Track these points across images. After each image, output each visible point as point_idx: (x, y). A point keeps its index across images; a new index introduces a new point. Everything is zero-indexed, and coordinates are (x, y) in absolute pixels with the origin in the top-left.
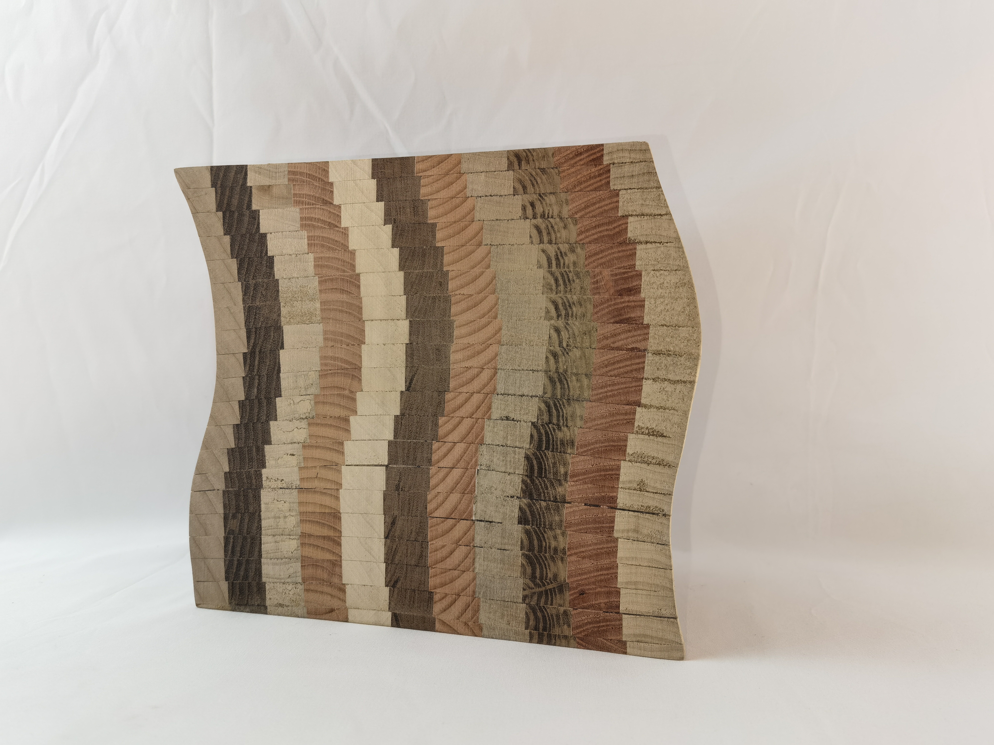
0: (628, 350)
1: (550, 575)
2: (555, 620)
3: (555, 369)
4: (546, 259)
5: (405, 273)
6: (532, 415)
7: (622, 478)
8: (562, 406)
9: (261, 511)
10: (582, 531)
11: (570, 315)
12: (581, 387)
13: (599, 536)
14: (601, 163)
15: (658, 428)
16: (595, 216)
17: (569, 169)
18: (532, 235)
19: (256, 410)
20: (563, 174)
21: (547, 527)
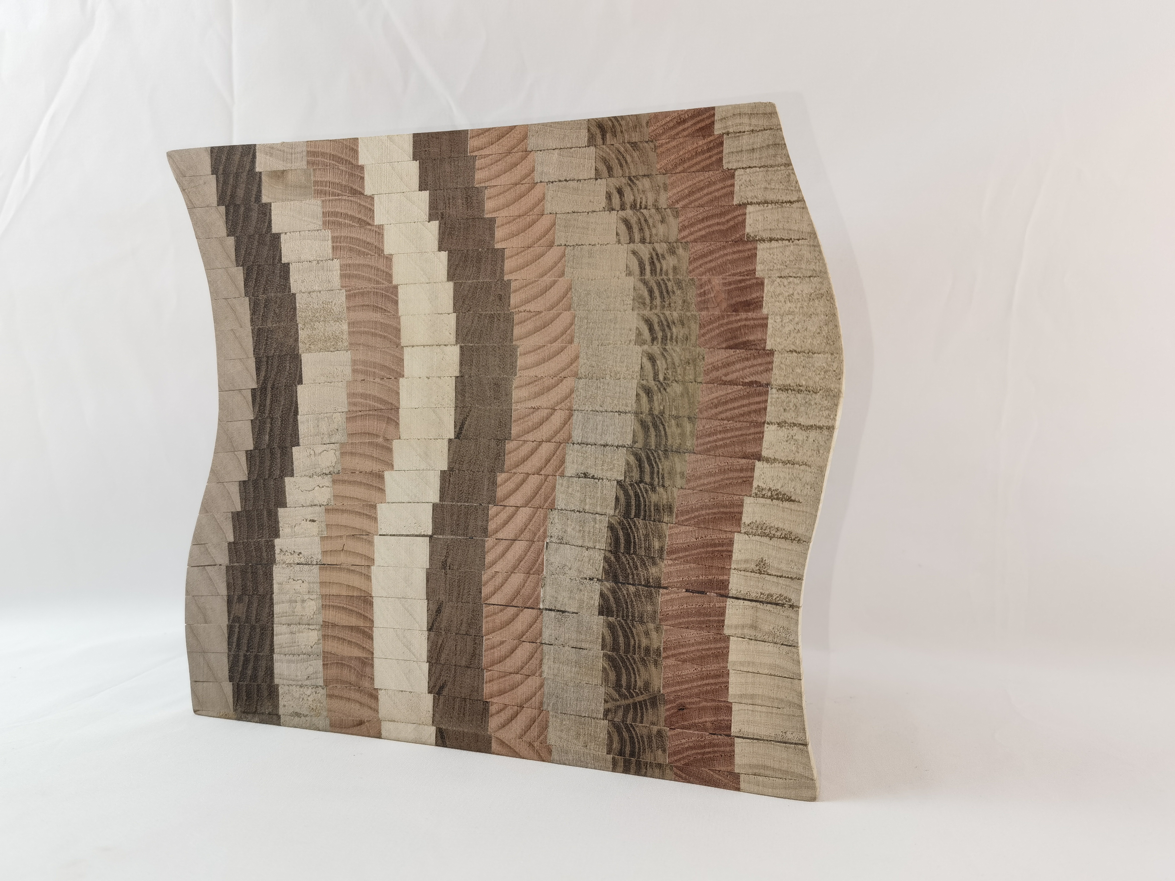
0: (744, 384)
1: (640, 683)
2: (646, 743)
3: (648, 409)
4: (637, 263)
5: (455, 283)
6: (618, 471)
7: (735, 556)
8: (657, 460)
9: (273, 593)
10: (683, 626)
11: (669, 337)
12: (682, 435)
13: (704, 633)
14: (711, 134)
15: (784, 490)
16: (702, 206)
17: (669, 142)
18: (619, 231)
19: (268, 463)
20: (661, 149)
21: (637, 619)
